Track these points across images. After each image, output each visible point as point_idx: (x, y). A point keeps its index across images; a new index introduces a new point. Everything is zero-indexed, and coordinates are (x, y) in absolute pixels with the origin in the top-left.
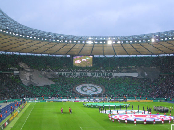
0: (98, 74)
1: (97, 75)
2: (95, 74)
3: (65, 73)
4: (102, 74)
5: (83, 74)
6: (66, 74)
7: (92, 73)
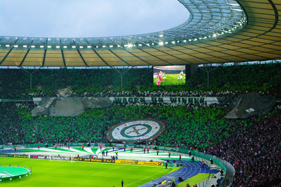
0: (181, 100)
1: (179, 101)
2: (177, 99)
3: (127, 98)
4: (187, 100)
5: (157, 99)
6: (129, 99)
7: (171, 99)
